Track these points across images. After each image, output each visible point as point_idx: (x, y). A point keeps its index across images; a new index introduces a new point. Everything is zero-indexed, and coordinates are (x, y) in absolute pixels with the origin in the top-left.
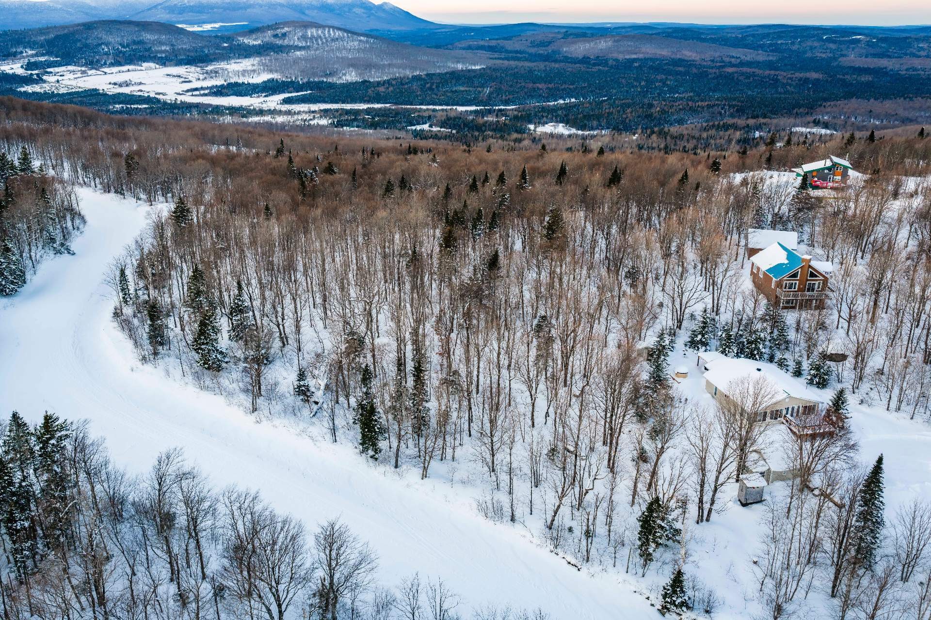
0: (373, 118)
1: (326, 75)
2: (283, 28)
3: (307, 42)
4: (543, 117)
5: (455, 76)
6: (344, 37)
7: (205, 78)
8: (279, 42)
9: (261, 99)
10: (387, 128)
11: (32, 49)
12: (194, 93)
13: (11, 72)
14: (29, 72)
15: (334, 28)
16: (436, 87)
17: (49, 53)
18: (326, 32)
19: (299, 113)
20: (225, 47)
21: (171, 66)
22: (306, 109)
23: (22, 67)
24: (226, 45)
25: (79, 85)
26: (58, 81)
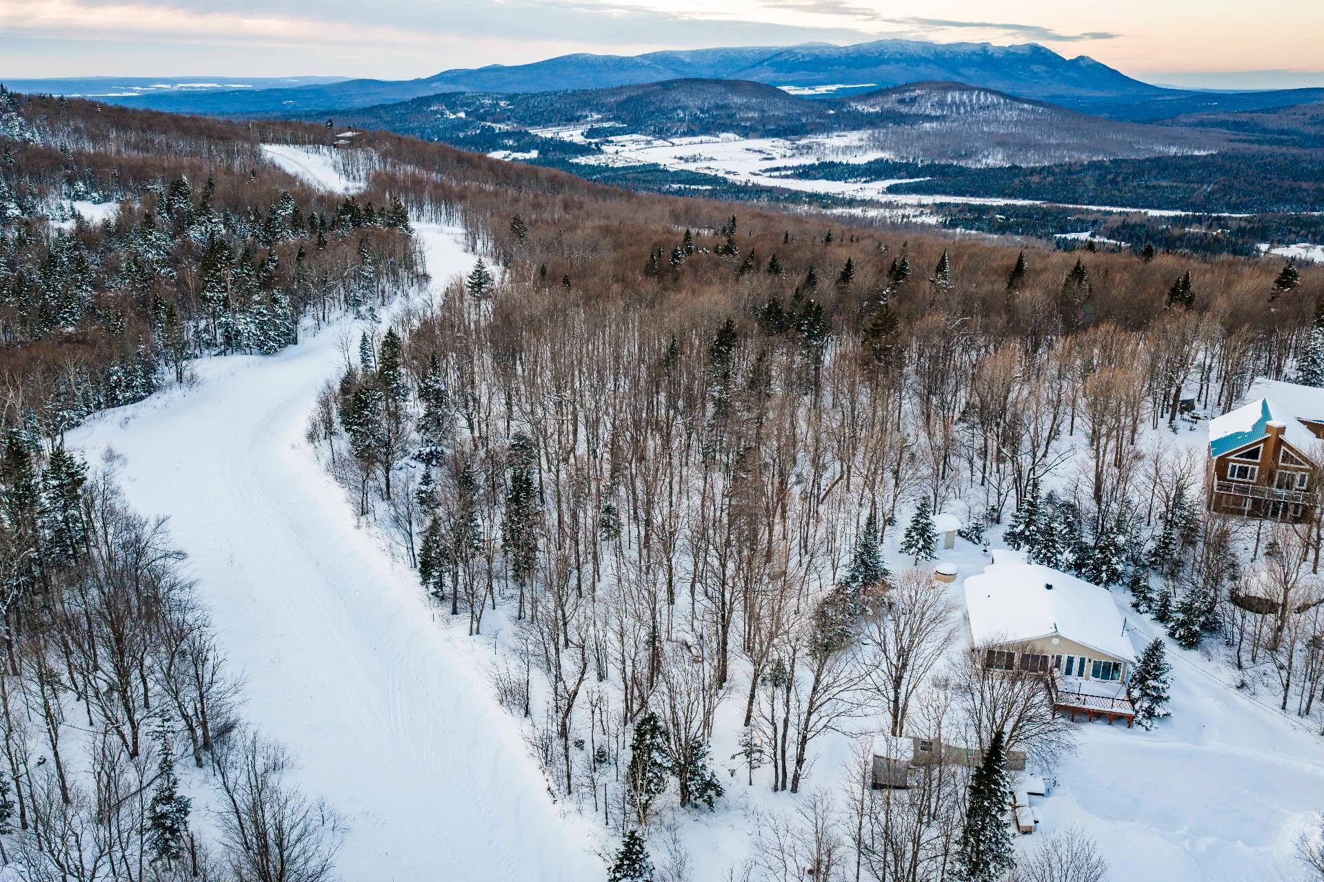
0: (1007, 219)
1: (960, 157)
2: (914, 90)
3: (943, 111)
4: (1290, 231)
5: (1161, 165)
6: (999, 103)
7: (793, 155)
8: (904, 110)
9: (858, 186)
10: (1022, 234)
11: (599, 112)
12: (773, 174)
13: (568, 139)
14: (589, 140)
15: (986, 91)
16: (1124, 179)
17: (616, 119)
18: (974, 97)
19: (904, 206)
20: (830, 115)
21: (754, 138)
22: (915, 202)
23: (582, 134)
24: (831, 112)
25: (639, 158)
26: (617, 153)
